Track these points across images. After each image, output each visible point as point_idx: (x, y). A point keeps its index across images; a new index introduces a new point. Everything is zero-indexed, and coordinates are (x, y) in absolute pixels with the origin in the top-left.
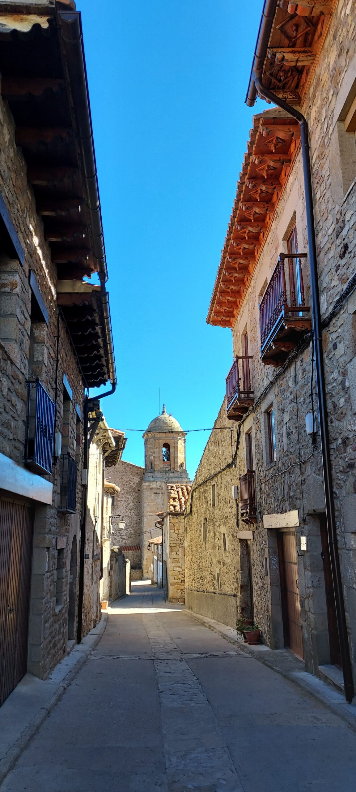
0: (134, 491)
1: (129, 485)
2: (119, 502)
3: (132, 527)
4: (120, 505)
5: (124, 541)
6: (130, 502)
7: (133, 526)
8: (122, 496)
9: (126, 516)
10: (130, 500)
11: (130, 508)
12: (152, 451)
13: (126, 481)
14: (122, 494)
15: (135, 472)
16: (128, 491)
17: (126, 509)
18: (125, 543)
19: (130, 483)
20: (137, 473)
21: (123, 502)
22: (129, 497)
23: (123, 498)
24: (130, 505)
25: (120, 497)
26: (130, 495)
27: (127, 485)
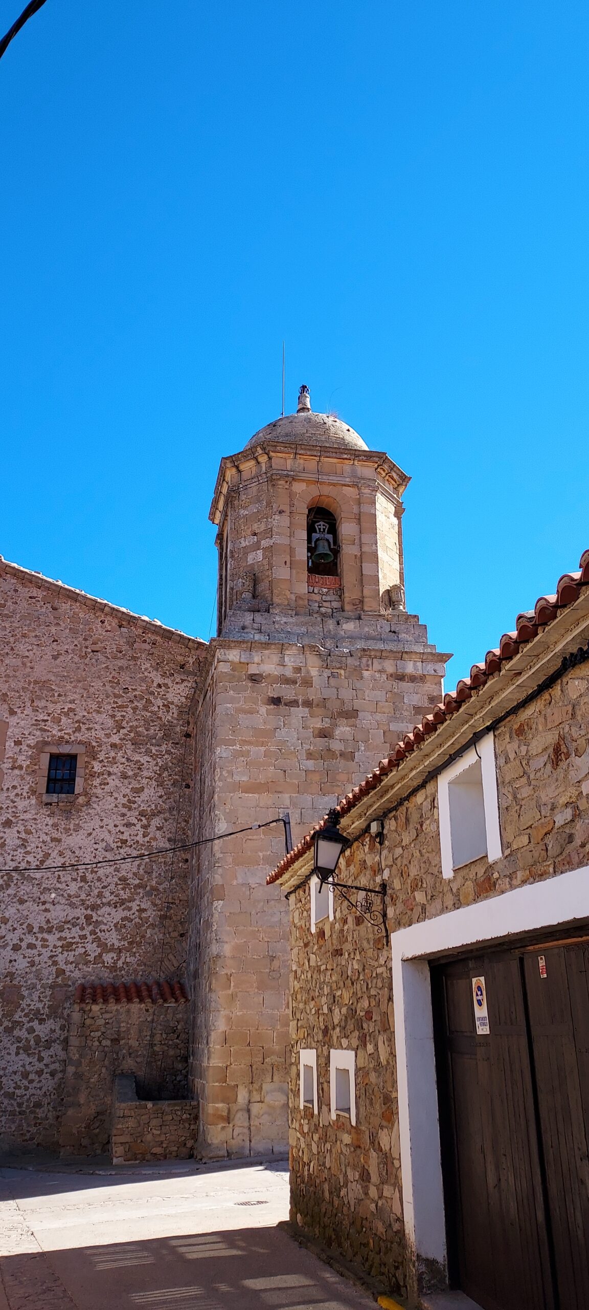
0: (166, 737)
1: (145, 708)
2: (97, 782)
3: (148, 894)
4: (99, 791)
5: (108, 958)
6: (145, 781)
7: (154, 889)
8: (112, 754)
9: (124, 842)
10: (145, 773)
11: (144, 807)
12: (259, 527)
13: (131, 695)
14: (113, 746)
15: (174, 661)
16: (138, 734)
17: (124, 810)
18: (113, 968)
19: (149, 701)
20: (182, 667)
21: (113, 782)
22: (144, 759)
23: (114, 761)
24: (144, 796)
25: (101, 756)
26: (148, 752)
27: (135, 709)
